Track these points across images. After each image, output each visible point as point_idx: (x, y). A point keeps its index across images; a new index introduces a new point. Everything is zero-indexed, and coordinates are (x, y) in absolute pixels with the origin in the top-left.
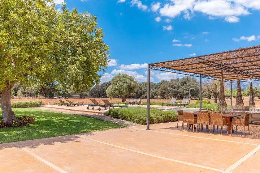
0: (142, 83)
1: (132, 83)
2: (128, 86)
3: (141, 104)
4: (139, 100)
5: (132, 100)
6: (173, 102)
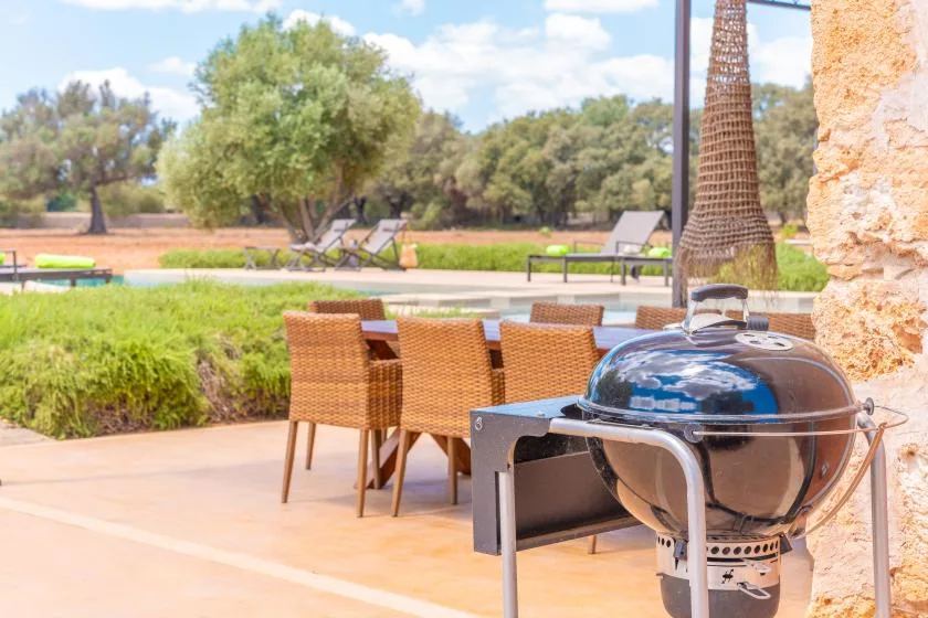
0: (576, 106)
1: (357, 94)
2: (326, 117)
3: (403, 261)
4: (386, 230)
5: (336, 230)
6: (620, 245)
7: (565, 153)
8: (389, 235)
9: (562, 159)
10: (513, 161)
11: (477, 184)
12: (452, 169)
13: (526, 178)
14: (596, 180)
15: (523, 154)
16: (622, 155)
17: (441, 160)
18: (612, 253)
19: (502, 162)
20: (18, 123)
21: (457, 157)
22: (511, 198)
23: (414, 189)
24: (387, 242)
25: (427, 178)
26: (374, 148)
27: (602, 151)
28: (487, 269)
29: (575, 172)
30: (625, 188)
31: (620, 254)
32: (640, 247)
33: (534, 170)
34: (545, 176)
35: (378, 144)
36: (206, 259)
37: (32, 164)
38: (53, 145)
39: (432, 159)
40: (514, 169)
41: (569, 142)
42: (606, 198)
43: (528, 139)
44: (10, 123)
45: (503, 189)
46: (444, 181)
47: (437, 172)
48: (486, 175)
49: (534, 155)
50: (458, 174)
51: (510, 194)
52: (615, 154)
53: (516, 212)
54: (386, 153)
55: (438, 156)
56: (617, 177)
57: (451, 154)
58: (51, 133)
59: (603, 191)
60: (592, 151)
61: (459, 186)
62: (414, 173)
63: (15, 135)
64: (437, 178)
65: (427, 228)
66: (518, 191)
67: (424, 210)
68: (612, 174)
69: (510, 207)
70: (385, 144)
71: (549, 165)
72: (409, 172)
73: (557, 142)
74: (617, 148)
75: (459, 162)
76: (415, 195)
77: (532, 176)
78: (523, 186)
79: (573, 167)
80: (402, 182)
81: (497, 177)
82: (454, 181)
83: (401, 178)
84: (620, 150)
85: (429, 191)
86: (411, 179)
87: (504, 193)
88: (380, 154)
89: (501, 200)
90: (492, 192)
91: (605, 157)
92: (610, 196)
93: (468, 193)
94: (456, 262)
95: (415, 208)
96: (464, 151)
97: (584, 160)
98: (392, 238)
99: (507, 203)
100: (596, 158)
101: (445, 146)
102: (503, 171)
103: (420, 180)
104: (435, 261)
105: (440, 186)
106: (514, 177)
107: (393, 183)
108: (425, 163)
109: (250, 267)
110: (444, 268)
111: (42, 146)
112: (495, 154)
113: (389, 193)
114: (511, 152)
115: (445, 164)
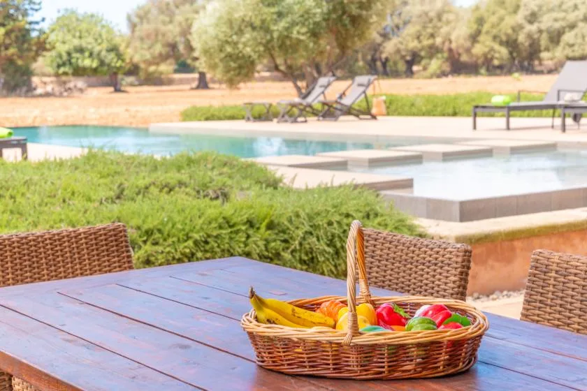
4: (360, 85)
5: (321, 86)
6: (561, 94)
7: (533, 18)
8: (362, 89)
9: (531, 22)
10: (493, 26)
11: (468, 44)
12: (449, 34)
13: (504, 38)
14: (556, 37)
15: (502, 19)
16: (577, 16)
17: (441, 27)
18: (554, 101)
19: (486, 27)
20: (147, 13)
21: (453, 24)
22: (492, 53)
23: (421, 50)
24: (360, 95)
25: (430, 42)
26: (360, 16)
27: (561, 15)
28: (449, 115)
29: (540, 31)
30: (579, 41)
31: (561, 102)
32: (582, 94)
33: (510, 31)
34: (518, 35)
35: (364, 13)
36: (216, 113)
37: (157, 41)
38: (170, 27)
39: (435, 27)
40: (495, 31)
41: (536, 9)
42: (564, 48)
43: (506, 9)
44: (142, 13)
45: (486, 46)
46: (443, 43)
47: (438, 36)
48: (474, 38)
49: (510, 21)
50: (453, 37)
51: (492, 49)
52: (572, 17)
53: (496, 62)
54: (371, 21)
55: (439, 24)
56: (573, 33)
57: (448, 22)
58: (167, 19)
59: (562, 44)
60: (555, 15)
61: (454, 46)
62: (422, 38)
63: (145, 21)
64: (438, 40)
65: (431, 77)
66: (497, 47)
67: (429, 64)
68: (569, 31)
69: (492, 59)
70: (370, 13)
71: (521, 27)
72: (418, 38)
73: (527, 10)
74: (573, 11)
75: (454, 29)
76: (423, 54)
77: (507, 35)
78: (501, 43)
79: (538, 28)
80: (413, 44)
81: (482, 38)
82: (450, 42)
83: (413, 41)
84: (577, 13)
85: (433, 51)
86: (420, 42)
87: (486, 50)
88: (366, 21)
89: (485, 55)
90: (478, 50)
91: (564, 19)
92: (567, 47)
93: (461, 51)
94: (424, 109)
95: (424, 62)
96: (457, 20)
97: (546, 22)
98: (364, 92)
99: (489, 56)
100: (556, 20)
101: (445, 17)
102: (487, 32)
103: (426, 42)
104: (406, 109)
105: (440, 46)
106: (495, 38)
107: (407, 45)
108: (430, 30)
109: (248, 119)
110: (414, 115)
111: (163, 28)
112: (480, 21)
113: (404, 53)
114: (494, 19)
115: (444, 30)
